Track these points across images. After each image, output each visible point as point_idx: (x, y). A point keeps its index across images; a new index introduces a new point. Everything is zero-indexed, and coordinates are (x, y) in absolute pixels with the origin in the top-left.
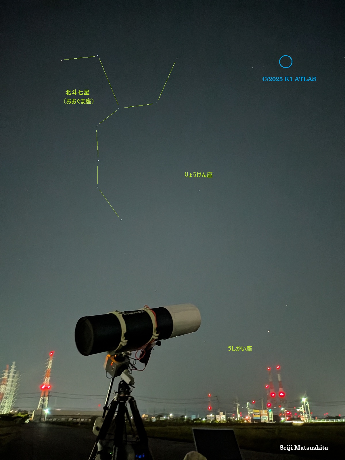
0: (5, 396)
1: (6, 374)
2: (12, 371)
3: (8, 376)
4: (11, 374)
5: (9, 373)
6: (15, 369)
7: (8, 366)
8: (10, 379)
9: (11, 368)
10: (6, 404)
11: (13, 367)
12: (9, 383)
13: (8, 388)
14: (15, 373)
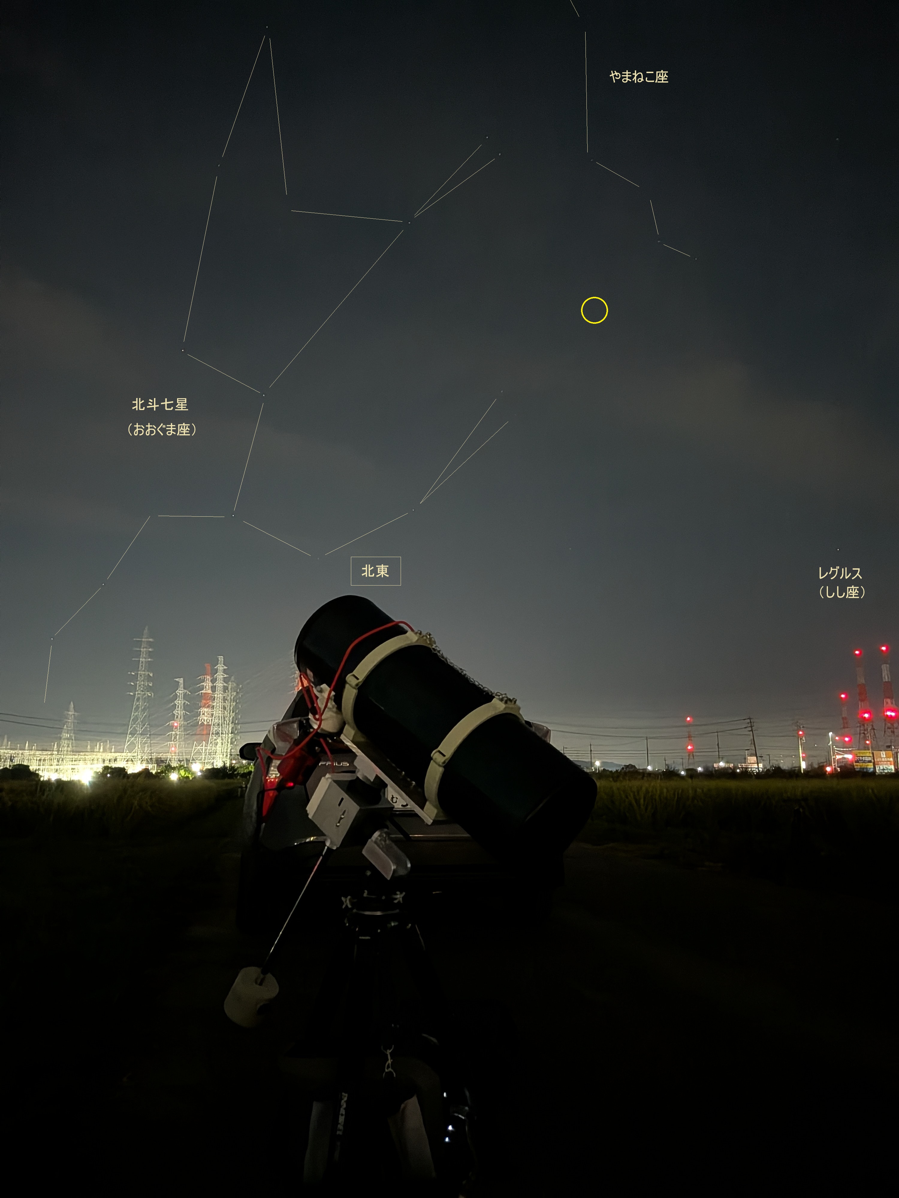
0: (214, 729)
1: (208, 684)
2: (220, 676)
3: (214, 689)
4: (220, 684)
5: (214, 681)
6: (225, 671)
7: (208, 666)
8: (219, 695)
9: (216, 671)
10: (219, 748)
11: (221, 667)
12: (218, 703)
13: (218, 712)
14: (225, 680)
